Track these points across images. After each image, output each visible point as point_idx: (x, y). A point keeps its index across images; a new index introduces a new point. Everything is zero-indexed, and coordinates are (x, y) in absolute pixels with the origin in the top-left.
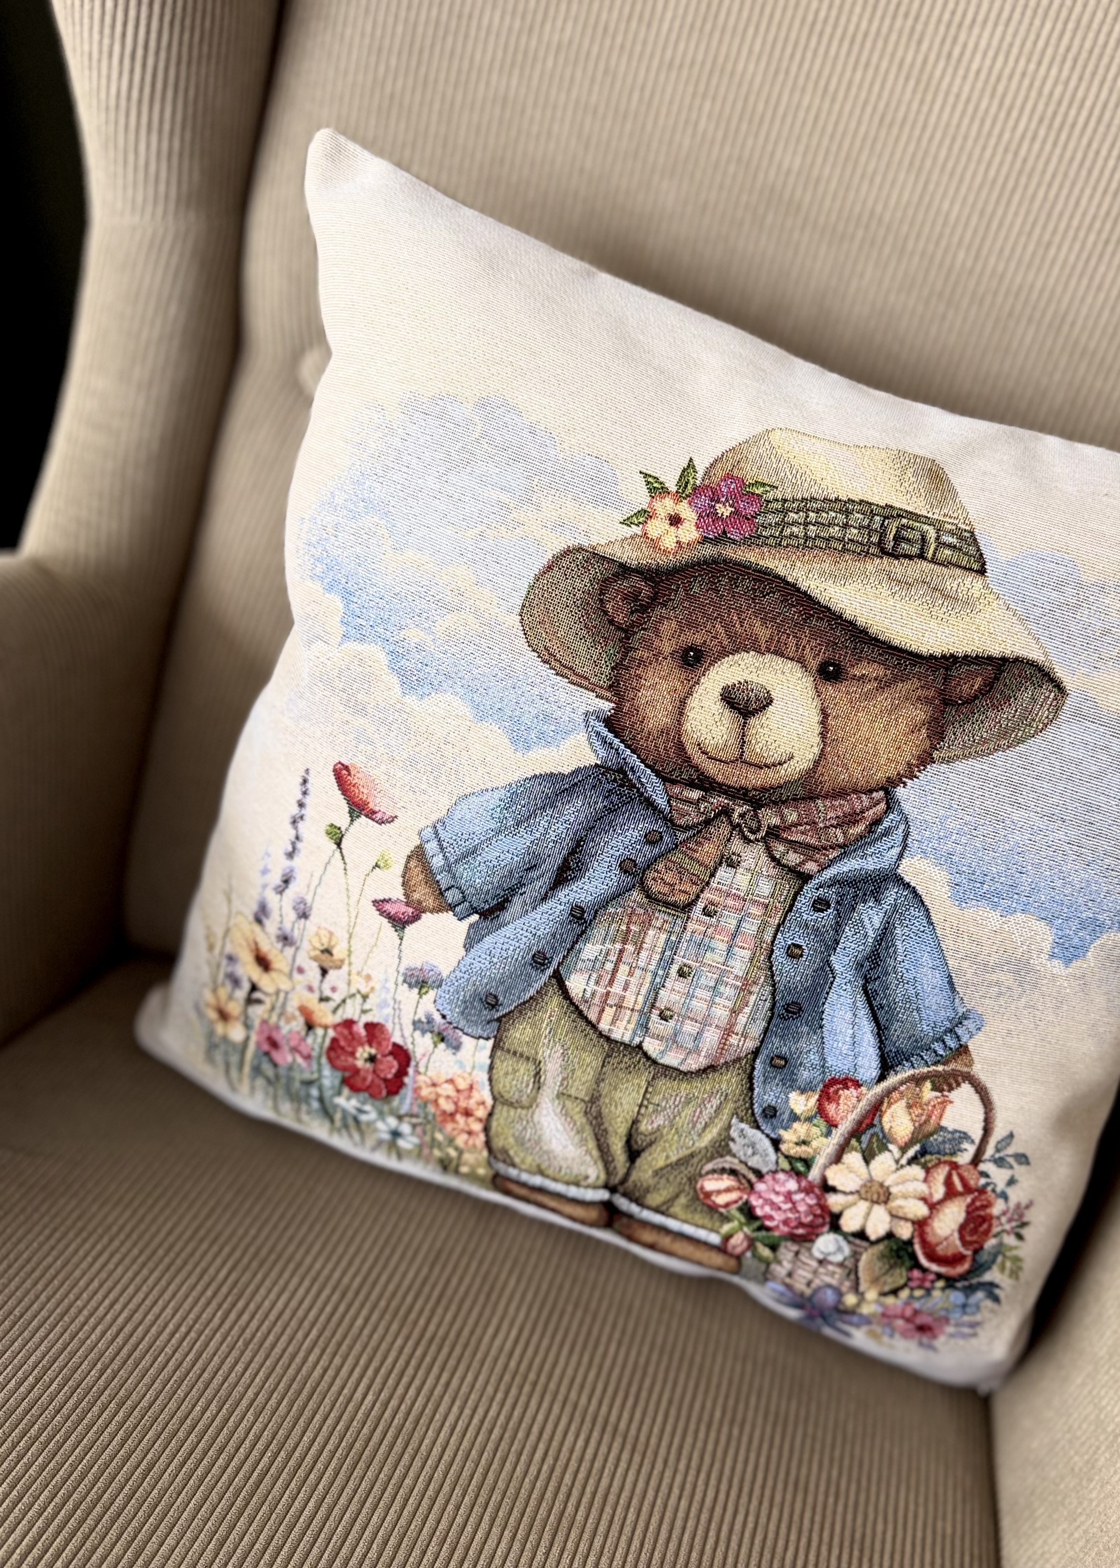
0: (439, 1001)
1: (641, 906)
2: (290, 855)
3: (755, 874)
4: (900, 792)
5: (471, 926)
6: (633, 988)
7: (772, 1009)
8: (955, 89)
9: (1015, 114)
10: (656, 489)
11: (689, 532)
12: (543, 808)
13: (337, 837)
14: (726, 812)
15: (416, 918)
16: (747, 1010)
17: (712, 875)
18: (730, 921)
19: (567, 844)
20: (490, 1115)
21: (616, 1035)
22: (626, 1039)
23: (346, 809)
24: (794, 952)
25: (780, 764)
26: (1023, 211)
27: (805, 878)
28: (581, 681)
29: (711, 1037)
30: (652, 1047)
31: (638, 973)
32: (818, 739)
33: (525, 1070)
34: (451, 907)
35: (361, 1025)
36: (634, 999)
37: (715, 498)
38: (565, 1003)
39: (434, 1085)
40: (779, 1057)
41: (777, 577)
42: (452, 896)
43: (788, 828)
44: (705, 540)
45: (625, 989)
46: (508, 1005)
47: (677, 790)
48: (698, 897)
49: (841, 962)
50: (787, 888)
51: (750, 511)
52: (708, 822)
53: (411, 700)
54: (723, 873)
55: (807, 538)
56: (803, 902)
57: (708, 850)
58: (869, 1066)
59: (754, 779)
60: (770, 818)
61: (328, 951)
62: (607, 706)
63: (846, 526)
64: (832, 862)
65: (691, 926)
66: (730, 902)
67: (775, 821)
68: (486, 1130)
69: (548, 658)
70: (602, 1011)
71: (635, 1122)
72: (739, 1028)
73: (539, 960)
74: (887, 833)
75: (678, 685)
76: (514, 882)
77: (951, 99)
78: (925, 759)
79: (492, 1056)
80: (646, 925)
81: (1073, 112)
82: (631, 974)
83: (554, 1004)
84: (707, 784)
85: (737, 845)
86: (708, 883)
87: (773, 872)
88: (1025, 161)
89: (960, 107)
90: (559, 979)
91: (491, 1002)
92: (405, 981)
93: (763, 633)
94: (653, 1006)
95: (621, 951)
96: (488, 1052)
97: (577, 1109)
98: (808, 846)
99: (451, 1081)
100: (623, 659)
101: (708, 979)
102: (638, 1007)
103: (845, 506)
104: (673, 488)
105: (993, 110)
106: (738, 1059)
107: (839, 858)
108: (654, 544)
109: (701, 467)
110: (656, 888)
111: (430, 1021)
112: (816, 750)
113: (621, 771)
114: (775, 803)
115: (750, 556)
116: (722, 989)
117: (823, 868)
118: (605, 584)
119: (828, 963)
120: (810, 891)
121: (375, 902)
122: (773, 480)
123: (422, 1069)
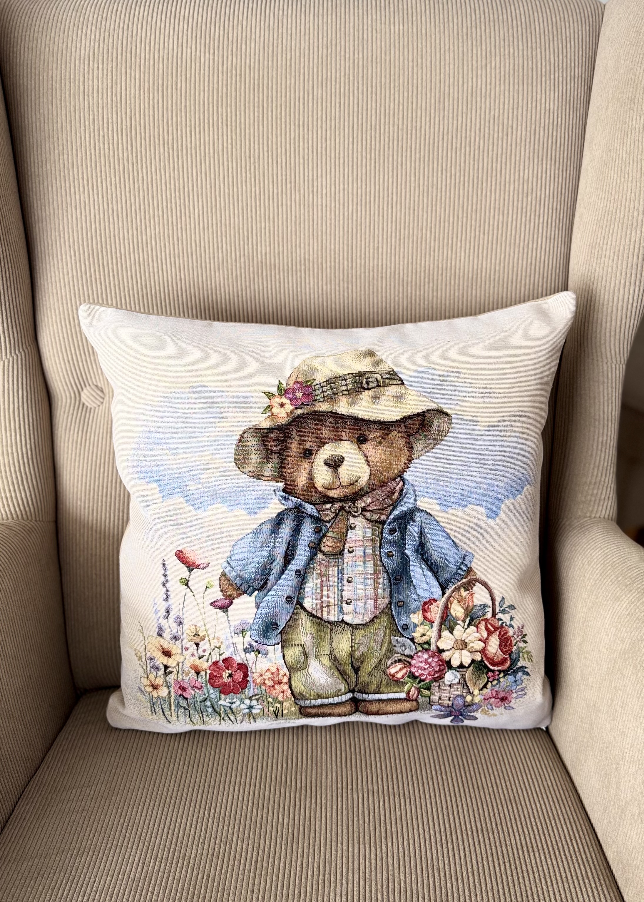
0: (252, 636)
1: (322, 559)
2: (167, 600)
3: (362, 528)
4: (406, 475)
5: (256, 597)
6: (331, 596)
7: (390, 582)
8: (320, 203)
9: (346, 205)
10: (270, 396)
11: (289, 408)
12: (270, 535)
13: (186, 583)
14: (343, 508)
15: (231, 603)
16: (380, 586)
17: (347, 536)
18: (359, 552)
19: (284, 546)
20: (290, 679)
21: (331, 619)
22: (336, 619)
23: (186, 569)
24: (390, 555)
25: (356, 481)
26: (363, 239)
27: (383, 523)
28: (269, 479)
29: (370, 605)
30: (348, 618)
31: (331, 588)
32: (367, 467)
33: (298, 651)
34: (245, 592)
35: (221, 661)
36: (334, 600)
37: (294, 392)
38: (306, 614)
39: (261, 675)
40: (400, 602)
41: (329, 412)
42: (244, 587)
43: (369, 506)
44: (296, 408)
45: (328, 597)
46: (282, 624)
47: (320, 507)
48: (344, 547)
49: (409, 551)
50: (377, 530)
51: (309, 392)
52: (337, 515)
53: (200, 513)
54: (350, 533)
55: (334, 394)
56: (386, 532)
57: (341, 526)
58: (437, 591)
59: (349, 491)
60: (360, 504)
61: (197, 635)
62: (281, 485)
63: (346, 385)
64: (391, 512)
65: (345, 560)
66: (357, 544)
67: (363, 504)
68: (290, 687)
69: (251, 475)
70: (322, 611)
71: (352, 655)
72: (380, 596)
73: (289, 599)
74: (407, 493)
75: (306, 466)
76: (268, 570)
77: (320, 207)
78: (410, 460)
79: (282, 651)
80: (327, 567)
81: (368, 197)
82: (328, 590)
83: (301, 616)
84: (331, 500)
85: (351, 520)
86: (346, 540)
87: (370, 525)
88: (357, 221)
89: (324, 209)
90: (300, 604)
91: (274, 626)
92: (235, 633)
93: (332, 434)
94: (342, 600)
95: (321, 582)
96: (280, 650)
97: (326, 661)
98: (379, 510)
99: (268, 670)
100: (281, 464)
101: (360, 580)
102: (336, 603)
103: (343, 378)
104: (277, 394)
105: (337, 206)
106: (384, 609)
107: (393, 509)
108: (277, 417)
109: (284, 382)
110: (326, 550)
111: (251, 646)
112: (368, 471)
113: (296, 508)
114: (360, 498)
115: (316, 408)
116: (367, 581)
117: (388, 517)
118: (264, 438)
119: (405, 554)
120: (387, 528)
121: (211, 604)
122: (313, 378)
123: (254, 671)
